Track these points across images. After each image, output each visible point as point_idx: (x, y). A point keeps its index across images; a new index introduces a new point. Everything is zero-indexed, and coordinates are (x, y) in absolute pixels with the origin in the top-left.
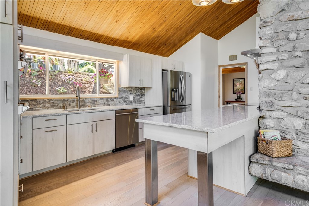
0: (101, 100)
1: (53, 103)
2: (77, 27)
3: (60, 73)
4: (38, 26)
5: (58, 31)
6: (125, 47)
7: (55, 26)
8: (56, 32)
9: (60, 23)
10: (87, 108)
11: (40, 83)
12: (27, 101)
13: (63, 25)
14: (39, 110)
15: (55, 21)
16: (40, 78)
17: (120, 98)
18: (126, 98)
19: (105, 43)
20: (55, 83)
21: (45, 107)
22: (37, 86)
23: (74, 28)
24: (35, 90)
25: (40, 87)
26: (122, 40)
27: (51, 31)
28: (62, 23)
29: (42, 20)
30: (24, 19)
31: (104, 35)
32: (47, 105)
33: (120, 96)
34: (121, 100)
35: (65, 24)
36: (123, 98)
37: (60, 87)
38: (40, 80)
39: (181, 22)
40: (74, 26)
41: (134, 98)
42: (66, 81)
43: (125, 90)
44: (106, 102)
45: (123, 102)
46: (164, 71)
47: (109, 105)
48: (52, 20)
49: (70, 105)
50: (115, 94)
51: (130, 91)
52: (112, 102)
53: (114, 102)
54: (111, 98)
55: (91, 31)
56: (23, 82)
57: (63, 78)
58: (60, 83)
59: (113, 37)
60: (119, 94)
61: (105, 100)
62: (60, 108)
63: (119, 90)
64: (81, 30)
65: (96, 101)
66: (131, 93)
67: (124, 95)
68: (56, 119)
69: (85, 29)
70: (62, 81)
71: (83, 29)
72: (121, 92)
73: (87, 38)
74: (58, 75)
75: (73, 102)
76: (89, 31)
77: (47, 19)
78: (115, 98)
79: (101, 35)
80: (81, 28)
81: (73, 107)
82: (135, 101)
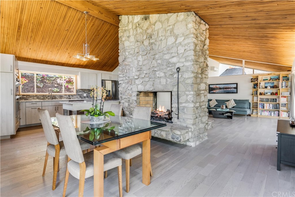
0: (65, 96)
1: (38, 97)
2: (49, 61)
3: (57, 78)
4: (30, 61)
5: (41, 62)
6: (80, 68)
7: (39, 61)
8: (40, 63)
9: (41, 59)
10: (57, 100)
11: (42, 85)
12: (25, 96)
13: (42, 60)
14: (31, 100)
15: (38, 59)
16: (43, 82)
17: (77, 95)
18: (81, 95)
19: (68, 66)
20: (53, 85)
21: (34, 99)
22: (40, 88)
23: (48, 61)
24: (39, 90)
25: (41, 88)
26: (77, 65)
27: (37, 63)
28: (42, 59)
29: (32, 59)
30: (23, 59)
31: (66, 63)
32: (35, 98)
33: (77, 94)
34: (78, 96)
35: (43, 60)
36: (79, 95)
37: (55, 88)
38: (42, 84)
39: (109, 55)
40: (48, 60)
41: (87, 95)
42: (61, 84)
43: (81, 90)
44: (68, 97)
45: (79, 97)
46: (103, 81)
47: (70, 98)
48: (37, 59)
49: (47, 98)
50: (75, 93)
51: (84, 91)
52: (72, 97)
53: (74, 97)
54: (72, 95)
55: (58, 62)
56: (31, 85)
57: (58, 82)
58: (56, 85)
59: (71, 63)
60: (77, 93)
61: (67, 96)
62: (42, 99)
63: (77, 91)
64: (52, 62)
65: (62, 96)
66: (85, 92)
67: (80, 93)
68: (36, 103)
69: (54, 61)
70: (58, 84)
71: (53, 61)
72: (78, 91)
73: (57, 65)
74: (55, 80)
75: (49, 96)
76: (57, 61)
77: (34, 58)
78: (74, 95)
79: (64, 63)
80: (52, 61)
81: (49, 99)
82: (88, 97)
